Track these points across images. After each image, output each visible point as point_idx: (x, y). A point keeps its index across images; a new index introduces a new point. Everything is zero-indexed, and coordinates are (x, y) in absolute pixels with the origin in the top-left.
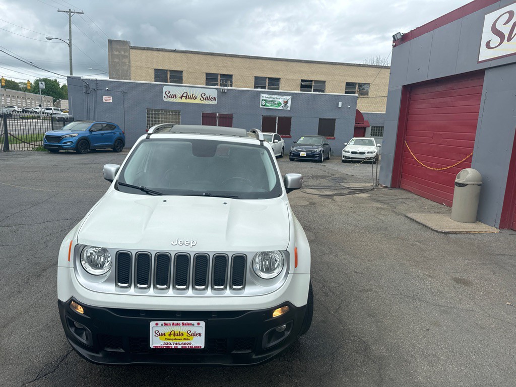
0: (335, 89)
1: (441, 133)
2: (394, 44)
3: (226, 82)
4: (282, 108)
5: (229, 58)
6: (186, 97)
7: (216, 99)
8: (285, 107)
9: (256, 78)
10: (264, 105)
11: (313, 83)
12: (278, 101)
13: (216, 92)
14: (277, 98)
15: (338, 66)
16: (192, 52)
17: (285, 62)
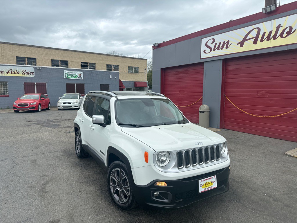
0: (101, 68)
1: (184, 90)
2: (153, 48)
3: (31, 62)
4: (78, 79)
5: (32, 47)
6: (11, 72)
7: (34, 74)
8: (80, 78)
9: (52, 60)
10: (67, 77)
11: (88, 64)
12: (75, 74)
13: (33, 69)
14: (74, 73)
15: (101, 56)
16: (4, 43)
17: (70, 52)
